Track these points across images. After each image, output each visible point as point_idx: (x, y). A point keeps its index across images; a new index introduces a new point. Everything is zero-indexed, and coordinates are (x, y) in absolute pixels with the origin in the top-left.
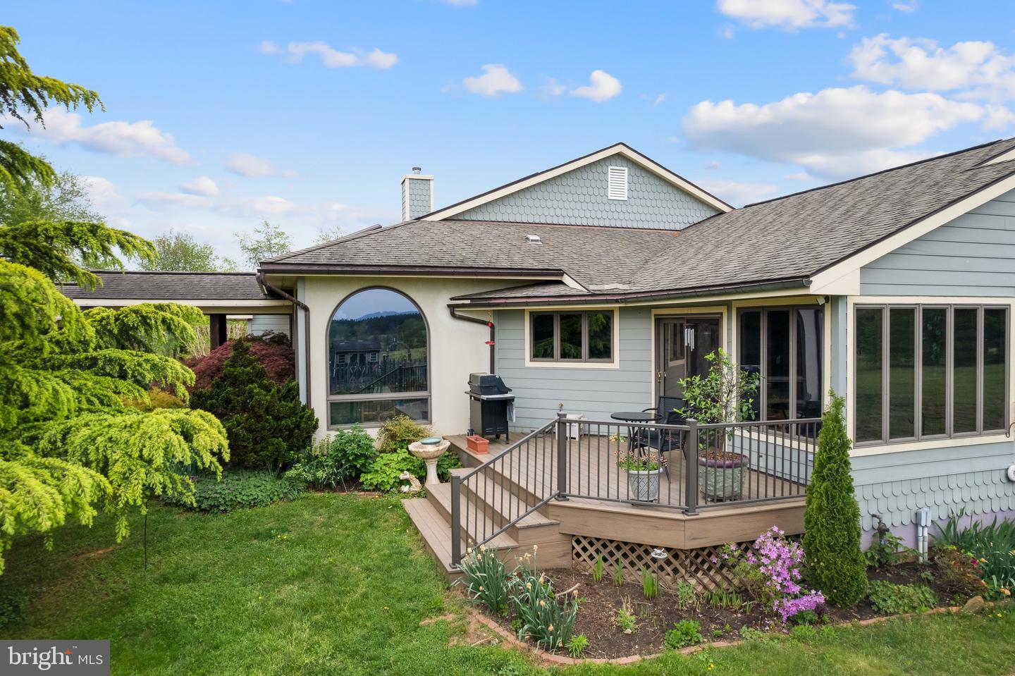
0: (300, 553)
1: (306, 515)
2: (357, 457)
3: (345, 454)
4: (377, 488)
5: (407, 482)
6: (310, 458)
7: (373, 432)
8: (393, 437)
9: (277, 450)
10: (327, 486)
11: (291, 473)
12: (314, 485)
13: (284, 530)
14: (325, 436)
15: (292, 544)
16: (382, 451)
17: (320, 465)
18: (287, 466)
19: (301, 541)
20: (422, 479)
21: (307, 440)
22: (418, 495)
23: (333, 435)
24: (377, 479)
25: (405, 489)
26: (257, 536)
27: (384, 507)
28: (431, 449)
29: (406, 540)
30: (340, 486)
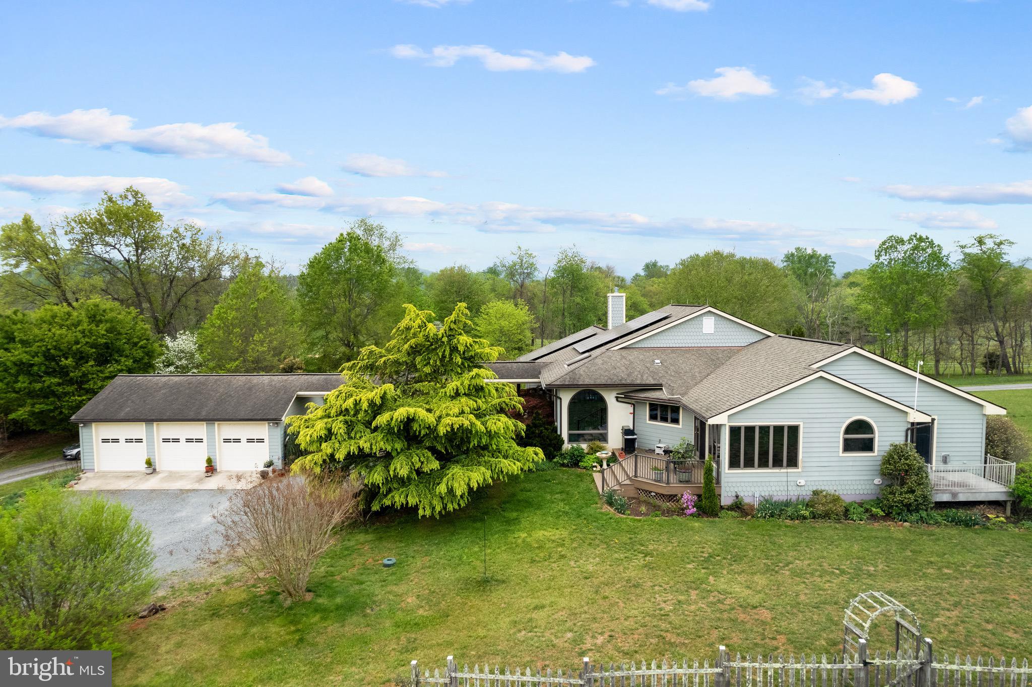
0: (560, 487)
1: (561, 475)
2: (578, 456)
3: (574, 455)
4: (585, 468)
5: (596, 467)
6: (562, 455)
7: (584, 446)
8: (592, 449)
9: (550, 452)
10: (567, 466)
11: (555, 460)
12: (563, 465)
13: (554, 480)
14: (567, 446)
15: (557, 484)
16: (588, 454)
17: (565, 458)
18: (554, 458)
19: (560, 483)
20: (601, 466)
21: (560, 448)
22: (599, 471)
23: (570, 446)
24: (585, 465)
25: (595, 469)
26: (546, 481)
27: (587, 475)
28: (604, 456)
29: (592, 486)
30: (572, 467)
